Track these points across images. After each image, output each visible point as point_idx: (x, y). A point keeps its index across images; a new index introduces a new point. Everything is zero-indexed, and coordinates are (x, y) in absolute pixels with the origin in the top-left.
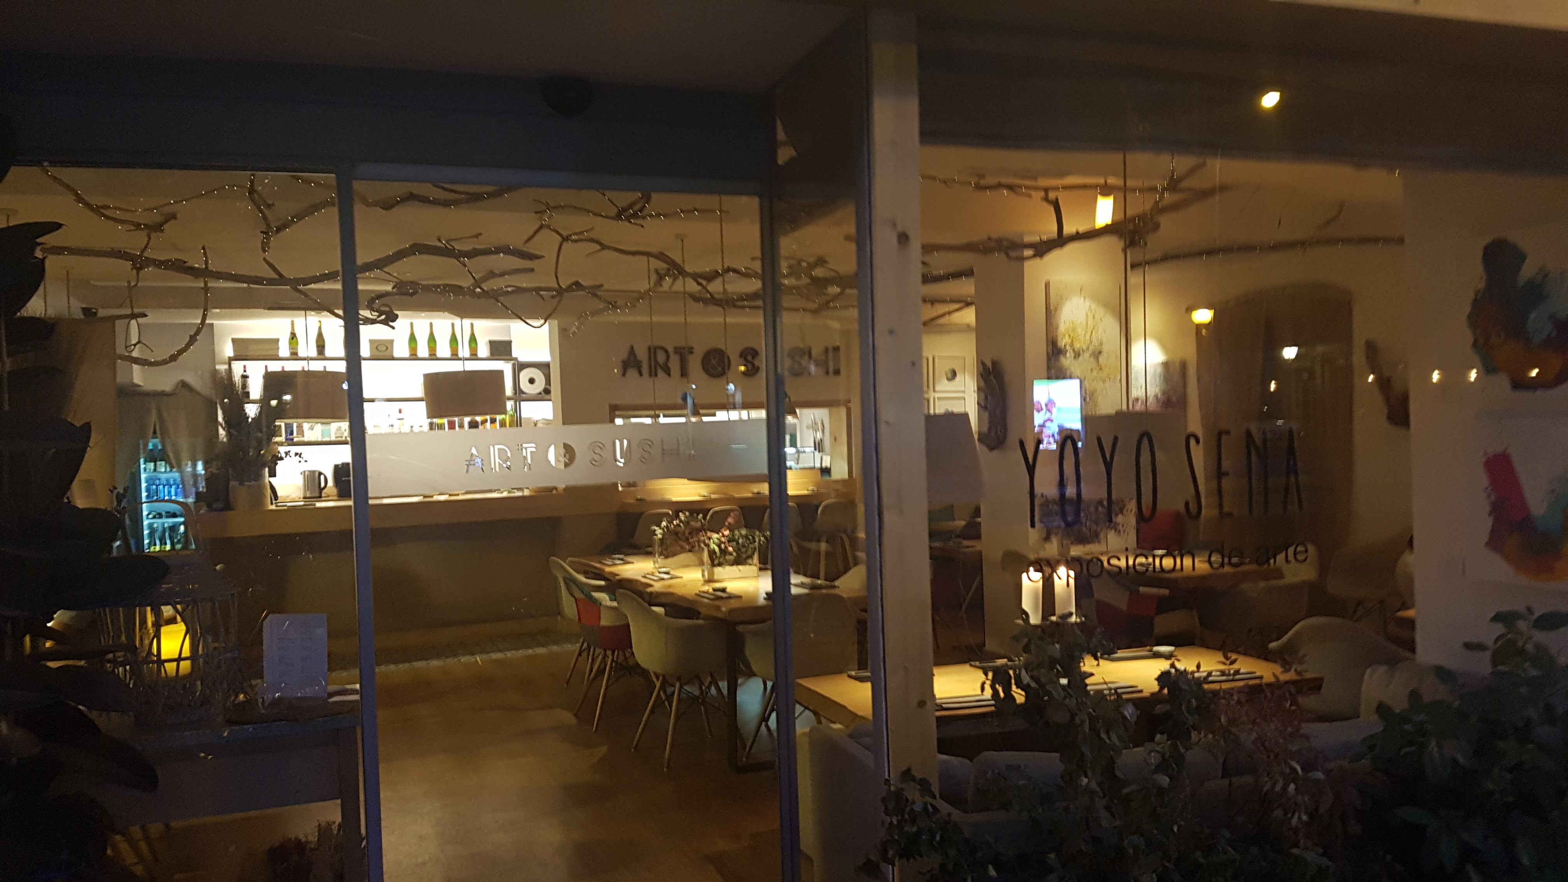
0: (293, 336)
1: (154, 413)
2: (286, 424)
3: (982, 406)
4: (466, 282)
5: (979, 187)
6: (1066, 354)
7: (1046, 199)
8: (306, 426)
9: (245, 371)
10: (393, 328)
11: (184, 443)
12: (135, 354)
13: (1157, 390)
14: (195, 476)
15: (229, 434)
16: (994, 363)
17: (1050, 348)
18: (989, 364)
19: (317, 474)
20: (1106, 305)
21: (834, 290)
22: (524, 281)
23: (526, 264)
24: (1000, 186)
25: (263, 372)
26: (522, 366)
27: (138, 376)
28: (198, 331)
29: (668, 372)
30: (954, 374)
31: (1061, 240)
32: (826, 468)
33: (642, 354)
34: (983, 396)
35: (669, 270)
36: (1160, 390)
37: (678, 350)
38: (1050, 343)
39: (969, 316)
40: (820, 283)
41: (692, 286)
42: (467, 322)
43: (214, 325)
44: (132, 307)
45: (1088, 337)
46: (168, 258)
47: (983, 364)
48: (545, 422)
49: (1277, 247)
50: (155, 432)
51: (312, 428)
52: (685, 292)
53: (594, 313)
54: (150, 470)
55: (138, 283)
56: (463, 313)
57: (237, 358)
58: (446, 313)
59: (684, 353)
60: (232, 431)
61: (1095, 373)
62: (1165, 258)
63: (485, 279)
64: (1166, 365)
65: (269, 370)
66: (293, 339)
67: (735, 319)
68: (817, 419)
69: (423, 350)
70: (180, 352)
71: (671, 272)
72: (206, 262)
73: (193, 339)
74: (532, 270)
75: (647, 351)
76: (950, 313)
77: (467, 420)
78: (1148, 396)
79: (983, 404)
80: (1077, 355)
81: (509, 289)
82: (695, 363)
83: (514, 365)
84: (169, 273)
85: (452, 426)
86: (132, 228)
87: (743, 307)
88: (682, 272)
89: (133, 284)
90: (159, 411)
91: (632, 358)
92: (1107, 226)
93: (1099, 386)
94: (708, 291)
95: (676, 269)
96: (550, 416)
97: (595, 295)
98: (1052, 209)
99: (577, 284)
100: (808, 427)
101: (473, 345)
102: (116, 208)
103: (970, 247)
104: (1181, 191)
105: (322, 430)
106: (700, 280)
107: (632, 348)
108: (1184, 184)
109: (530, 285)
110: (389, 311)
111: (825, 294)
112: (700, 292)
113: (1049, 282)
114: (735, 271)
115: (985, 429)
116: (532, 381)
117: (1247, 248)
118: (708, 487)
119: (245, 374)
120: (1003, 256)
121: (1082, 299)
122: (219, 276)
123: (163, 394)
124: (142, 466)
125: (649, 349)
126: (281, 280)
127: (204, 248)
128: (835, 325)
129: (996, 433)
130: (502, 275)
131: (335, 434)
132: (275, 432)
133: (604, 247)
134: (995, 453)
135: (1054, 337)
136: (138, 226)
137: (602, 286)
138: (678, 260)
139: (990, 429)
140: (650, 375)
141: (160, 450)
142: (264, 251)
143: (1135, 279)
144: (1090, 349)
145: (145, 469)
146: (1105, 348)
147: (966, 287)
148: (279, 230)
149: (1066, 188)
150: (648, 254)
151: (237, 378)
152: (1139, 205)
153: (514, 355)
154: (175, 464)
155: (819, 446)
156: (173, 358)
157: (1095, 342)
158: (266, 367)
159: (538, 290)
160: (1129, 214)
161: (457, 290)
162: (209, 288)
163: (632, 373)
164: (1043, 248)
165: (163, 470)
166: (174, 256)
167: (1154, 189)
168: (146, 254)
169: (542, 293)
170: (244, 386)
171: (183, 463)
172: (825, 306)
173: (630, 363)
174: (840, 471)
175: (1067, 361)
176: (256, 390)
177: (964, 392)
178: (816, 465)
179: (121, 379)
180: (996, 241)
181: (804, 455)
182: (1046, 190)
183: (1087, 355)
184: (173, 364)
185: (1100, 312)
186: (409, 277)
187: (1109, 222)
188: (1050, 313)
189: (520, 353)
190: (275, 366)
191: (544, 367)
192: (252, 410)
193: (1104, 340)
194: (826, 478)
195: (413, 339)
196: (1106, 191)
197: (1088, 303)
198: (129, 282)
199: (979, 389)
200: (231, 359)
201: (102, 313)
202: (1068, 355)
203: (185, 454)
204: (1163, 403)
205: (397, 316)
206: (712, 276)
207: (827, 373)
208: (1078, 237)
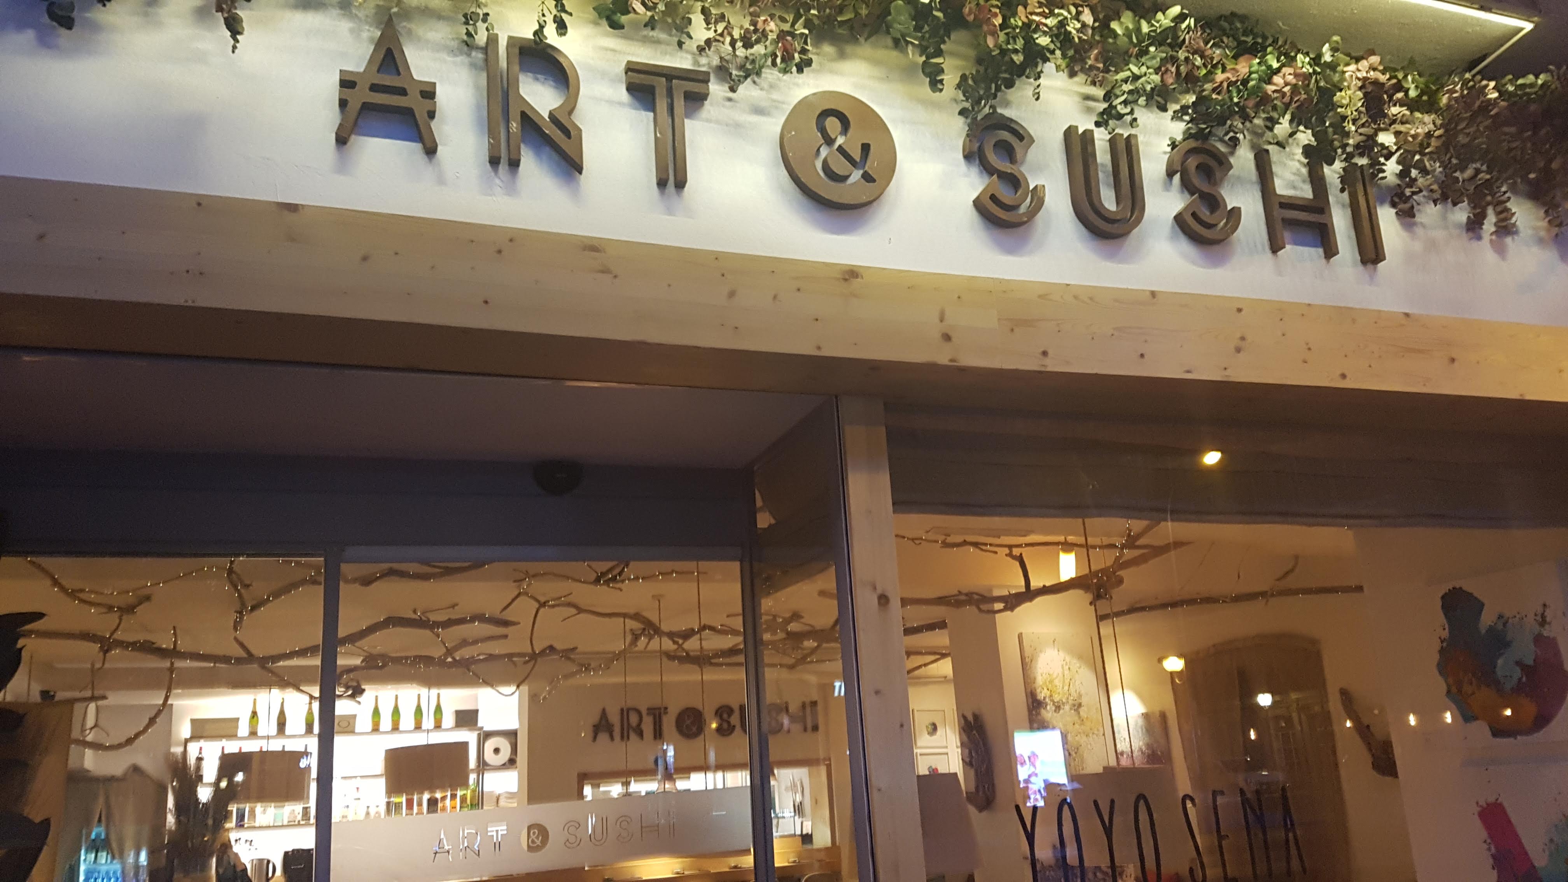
0: (254, 714)
1: (101, 800)
2: (238, 809)
3: (968, 763)
4: (437, 652)
5: (946, 545)
6: (1046, 706)
7: (1010, 555)
8: (259, 808)
9: (200, 753)
10: (359, 703)
11: (129, 830)
12: (89, 738)
13: (1141, 743)
14: (137, 867)
15: (178, 821)
16: (976, 717)
17: (1030, 700)
18: (970, 718)
19: (266, 862)
20: (1080, 657)
21: (810, 644)
22: (496, 648)
23: (501, 630)
24: (965, 543)
25: (220, 754)
26: (488, 735)
27: (90, 761)
28: (159, 712)
29: (641, 734)
30: (934, 728)
31: (1029, 594)
32: (807, 834)
33: (614, 718)
34: (967, 751)
35: (644, 629)
36: (1144, 744)
37: (651, 711)
38: (1029, 695)
39: (945, 667)
40: (796, 638)
41: (668, 645)
42: (434, 692)
43: (174, 706)
44: (93, 689)
45: (1066, 688)
46: (135, 639)
47: (964, 717)
48: (509, 796)
49: (1239, 598)
50: (100, 820)
51: (264, 812)
52: (661, 650)
53: (566, 677)
54: (90, 862)
55: (103, 664)
56: (429, 682)
57: (195, 737)
58: (414, 685)
59: (657, 714)
60: (182, 818)
61: (1077, 726)
62: (1133, 610)
63: (457, 648)
64: (1146, 716)
65: (226, 752)
66: (253, 717)
67: (711, 675)
68: (796, 780)
69: (386, 723)
70: (137, 735)
71: (647, 633)
72: (175, 643)
73: (152, 721)
74: (506, 636)
75: (619, 712)
76: (925, 665)
77: (426, 796)
78: (1133, 748)
79: (968, 760)
80: (1058, 708)
81: (481, 657)
82: (669, 723)
83: (479, 735)
84: (136, 654)
85: (410, 804)
86: (104, 610)
87: (721, 665)
88: (658, 631)
89: (98, 666)
90: (107, 798)
91: (603, 722)
92: (1072, 579)
93: (1083, 740)
94: (683, 649)
95: (651, 629)
96: (514, 789)
97: (569, 658)
98: (1017, 564)
99: (551, 648)
100: (786, 789)
101: (438, 716)
102: (91, 592)
103: (941, 601)
104: (1139, 547)
105: (275, 814)
106: (676, 639)
107: (604, 710)
108: (1141, 542)
109: (503, 652)
110: (356, 686)
111: (802, 649)
112: (675, 650)
113: (1021, 633)
114: (712, 629)
115: (972, 789)
116: (497, 751)
117: (1209, 600)
118: (682, 862)
119: (200, 756)
120: (974, 609)
121: (1056, 650)
122: (183, 656)
123: (111, 779)
124: (83, 858)
125: (622, 710)
126: (250, 657)
127: (174, 628)
128: (813, 679)
129: (984, 792)
130: (475, 642)
131: (289, 817)
132: (227, 816)
133: (580, 610)
134: (985, 814)
135: (1034, 691)
136: (110, 608)
137: (576, 648)
138: (654, 619)
139: (977, 788)
140: (622, 737)
141: (103, 840)
142: (236, 629)
143: (1106, 629)
144: (1071, 702)
145: (85, 860)
146: (1084, 701)
147: (940, 639)
148: (254, 608)
149: (1027, 545)
150: (625, 616)
151: (192, 760)
152: (1102, 560)
153: (480, 724)
154: (117, 854)
155: (799, 810)
156: (130, 741)
157: (1074, 695)
158: (223, 748)
159: (510, 656)
160: (1093, 568)
161: (428, 660)
162: (175, 668)
163: (603, 737)
164: (1013, 602)
165: (104, 861)
166: (141, 637)
167: (1113, 546)
168: (115, 636)
169: (514, 659)
170: (198, 768)
171: (126, 853)
172: (803, 660)
173: (602, 726)
174: (823, 838)
175: (1048, 713)
176: (210, 772)
177: (946, 747)
178: (797, 833)
179: (72, 763)
180: (966, 595)
181: (784, 820)
182: (1010, 547)
183: (1067, 707)
184: (128, 748)
185: (1076, 664)
186: (379, 649)
187: (1074, 576)
188: (1026, 665)
189: (485, 722)
190: (232, 747)
191: (511, 735)
192: (204, 794)
193: (1083, 692)
194: (809, 847)
195: (376, 712)
196: (1068, 547)
197: (1062, 654)
198: (93, 665)
199: (963, 745)
200: (187, 741)
201: (61, 695)
202: (1048, 707)
203: (129, 844)
204: (1149, 756)
205: (364, 690)
206: (687, 635)
207: (805, 730)
208: (1045, 591)
